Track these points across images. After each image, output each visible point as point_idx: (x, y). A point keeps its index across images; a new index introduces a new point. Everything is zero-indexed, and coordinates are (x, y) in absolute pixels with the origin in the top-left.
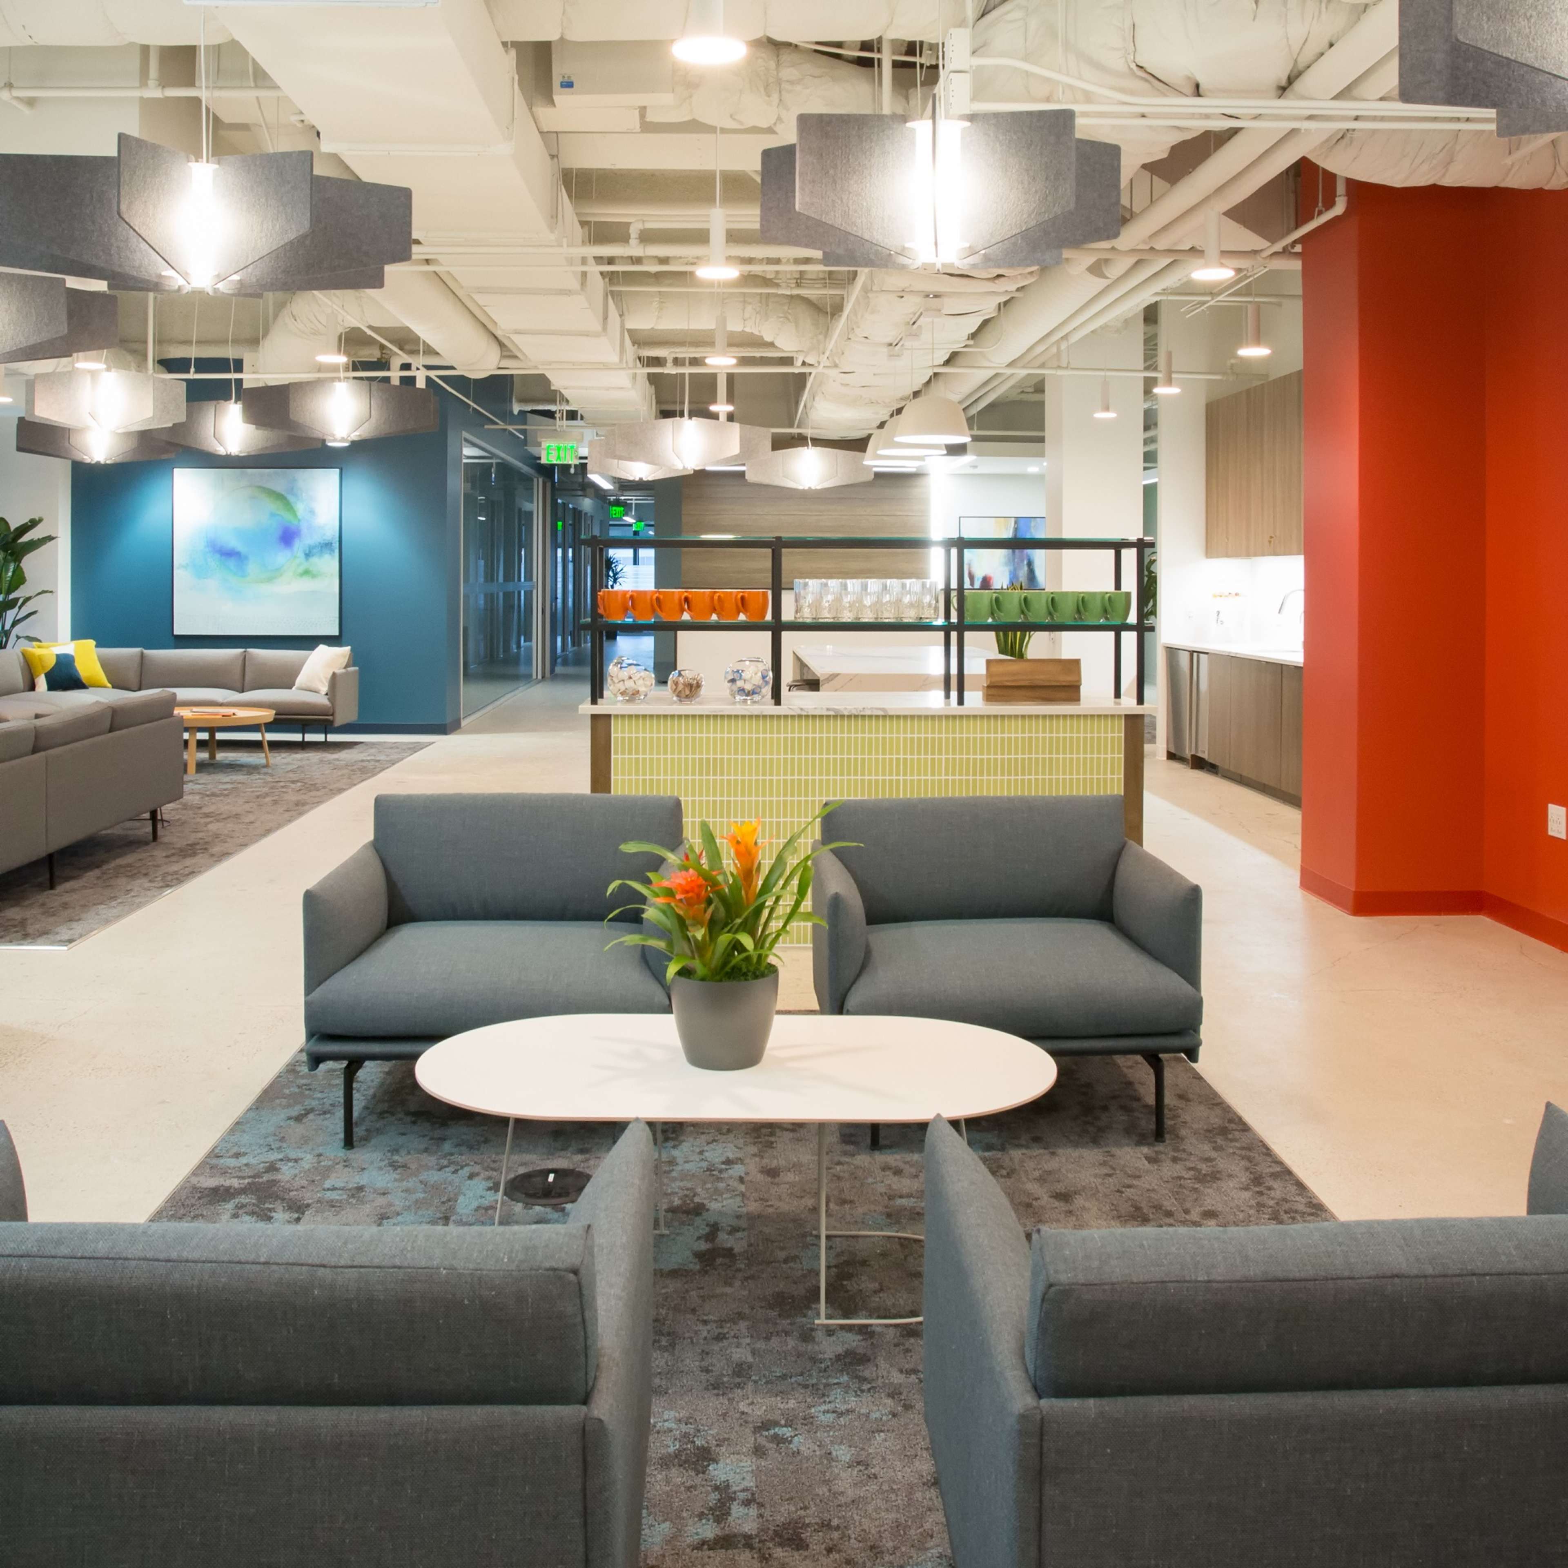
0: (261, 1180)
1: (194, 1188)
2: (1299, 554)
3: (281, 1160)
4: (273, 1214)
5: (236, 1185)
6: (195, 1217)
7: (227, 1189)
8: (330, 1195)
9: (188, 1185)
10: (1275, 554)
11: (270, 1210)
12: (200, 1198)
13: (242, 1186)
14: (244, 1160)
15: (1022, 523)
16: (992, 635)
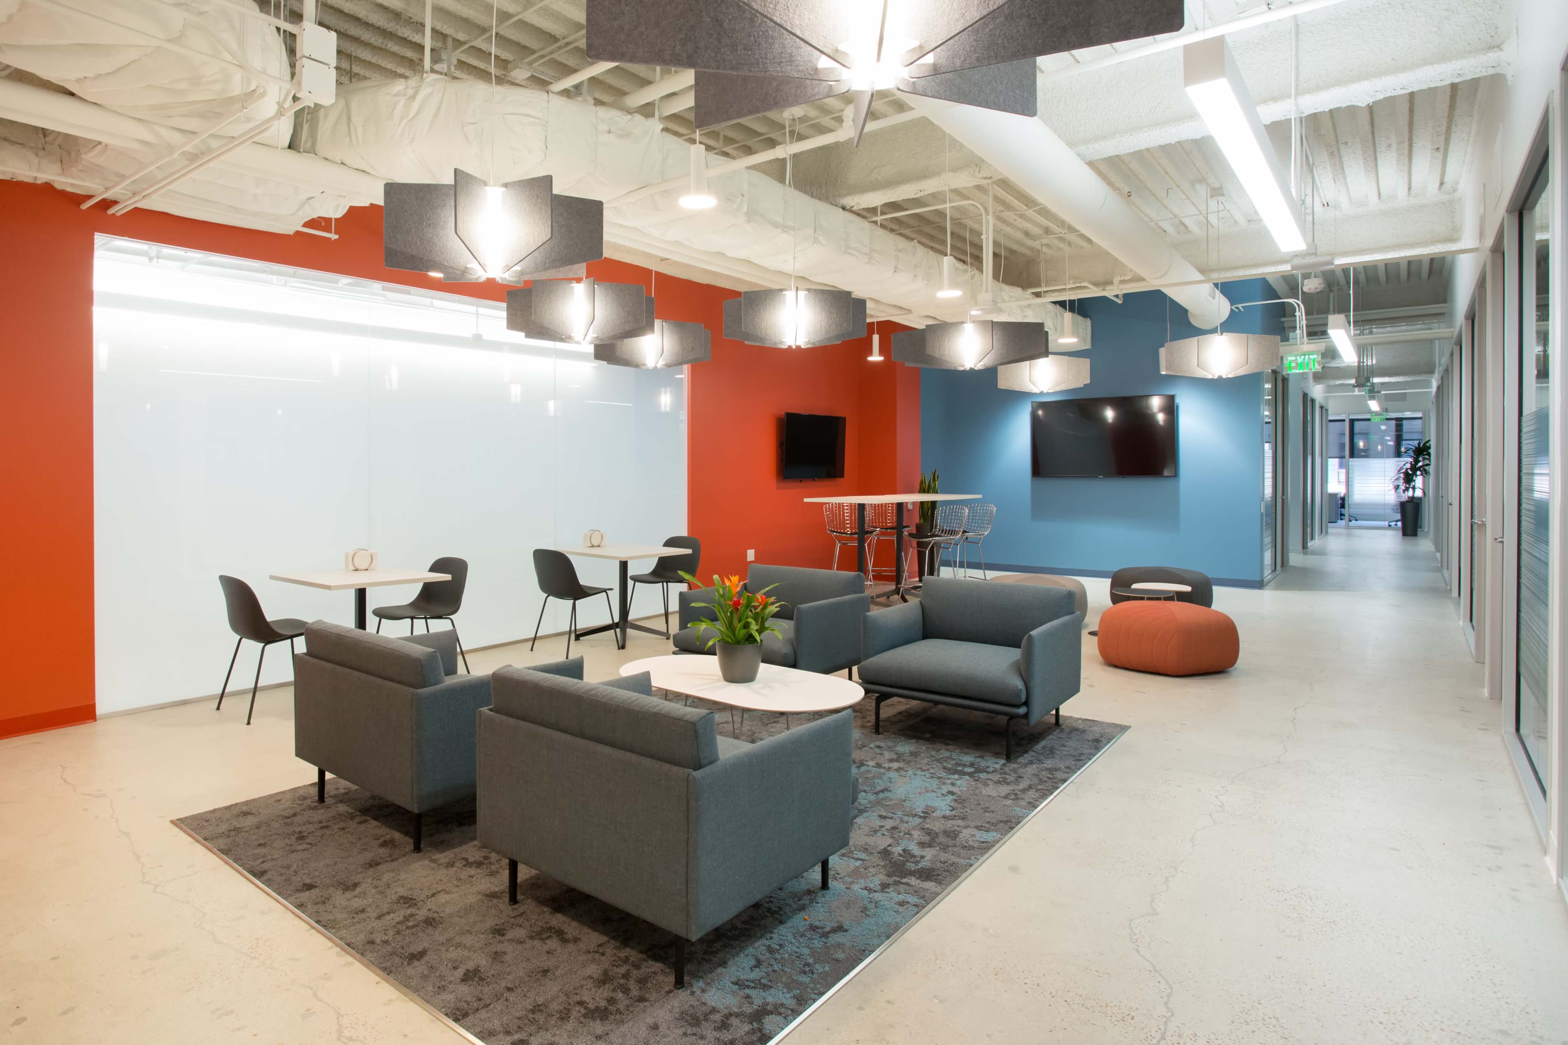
0: (896, 878)
1: (940, 883)
3: (875, 891)
4: (901, 852)
5: (913, 879)
6: (945, 862)
7: (920, 878)
8: (863, 856)
9: (944, 886)
11: (901, 856)
12: (939, 875)
13: (910, 877)
14: (901, 897)
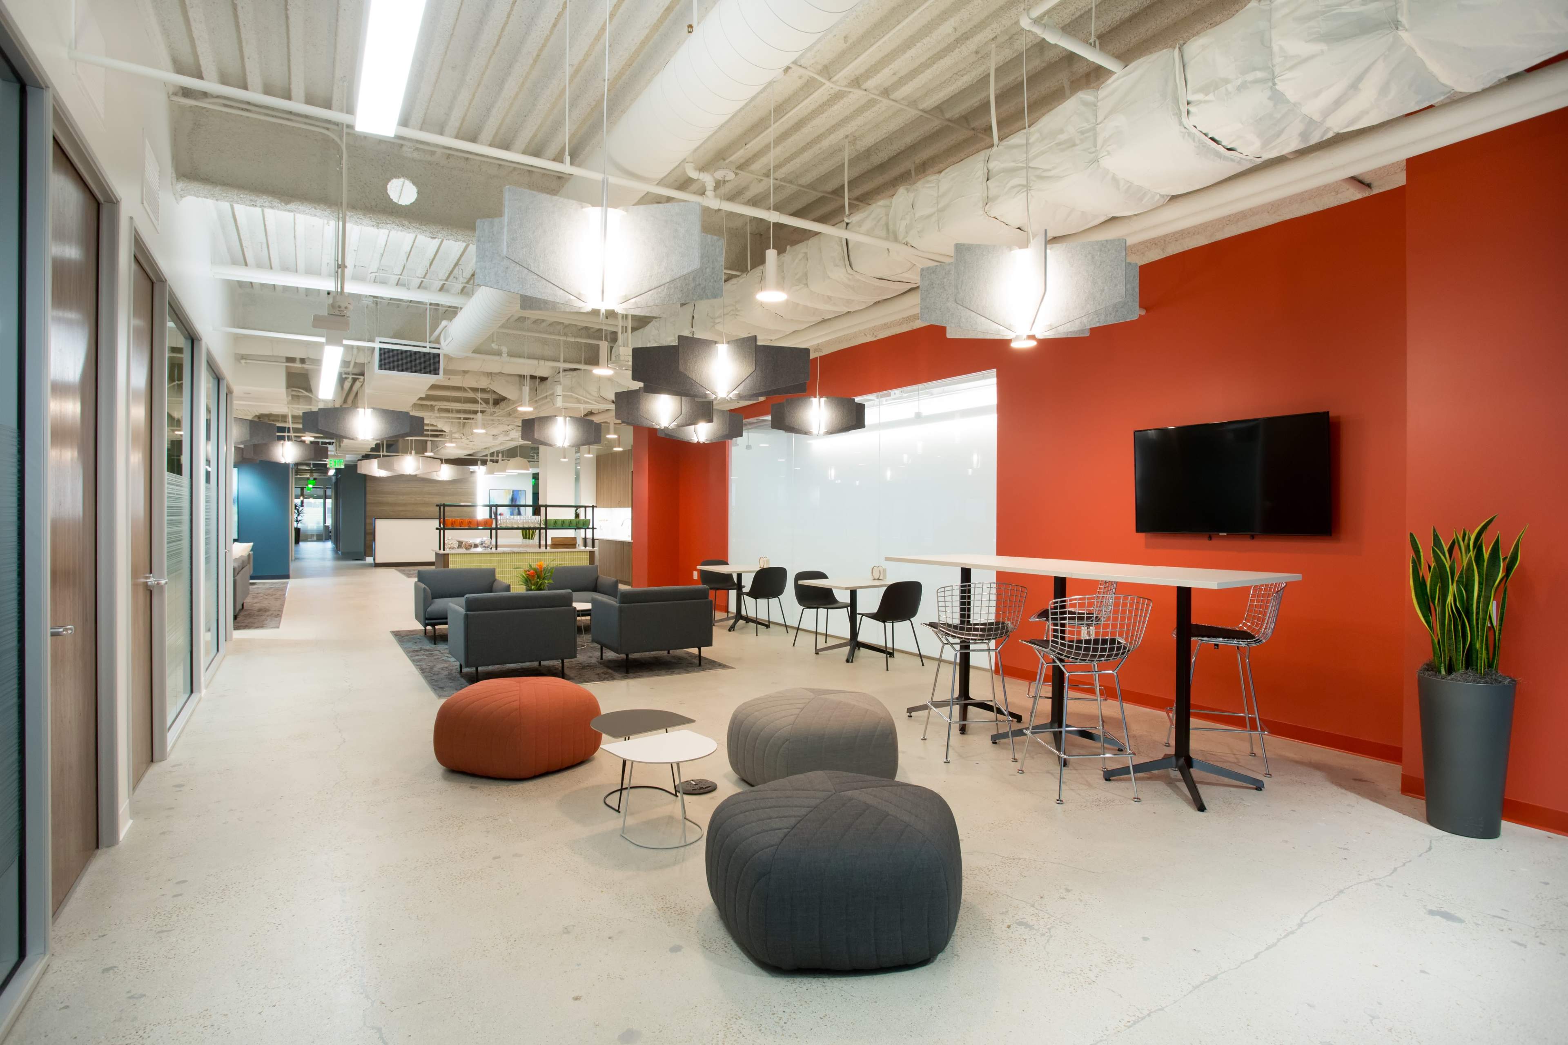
2: (628, 507)
10: (620, 507)
15: (515, 493)
16: (521, 531)
